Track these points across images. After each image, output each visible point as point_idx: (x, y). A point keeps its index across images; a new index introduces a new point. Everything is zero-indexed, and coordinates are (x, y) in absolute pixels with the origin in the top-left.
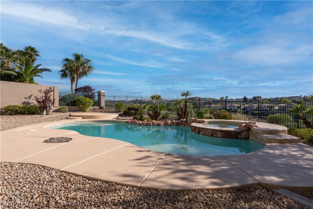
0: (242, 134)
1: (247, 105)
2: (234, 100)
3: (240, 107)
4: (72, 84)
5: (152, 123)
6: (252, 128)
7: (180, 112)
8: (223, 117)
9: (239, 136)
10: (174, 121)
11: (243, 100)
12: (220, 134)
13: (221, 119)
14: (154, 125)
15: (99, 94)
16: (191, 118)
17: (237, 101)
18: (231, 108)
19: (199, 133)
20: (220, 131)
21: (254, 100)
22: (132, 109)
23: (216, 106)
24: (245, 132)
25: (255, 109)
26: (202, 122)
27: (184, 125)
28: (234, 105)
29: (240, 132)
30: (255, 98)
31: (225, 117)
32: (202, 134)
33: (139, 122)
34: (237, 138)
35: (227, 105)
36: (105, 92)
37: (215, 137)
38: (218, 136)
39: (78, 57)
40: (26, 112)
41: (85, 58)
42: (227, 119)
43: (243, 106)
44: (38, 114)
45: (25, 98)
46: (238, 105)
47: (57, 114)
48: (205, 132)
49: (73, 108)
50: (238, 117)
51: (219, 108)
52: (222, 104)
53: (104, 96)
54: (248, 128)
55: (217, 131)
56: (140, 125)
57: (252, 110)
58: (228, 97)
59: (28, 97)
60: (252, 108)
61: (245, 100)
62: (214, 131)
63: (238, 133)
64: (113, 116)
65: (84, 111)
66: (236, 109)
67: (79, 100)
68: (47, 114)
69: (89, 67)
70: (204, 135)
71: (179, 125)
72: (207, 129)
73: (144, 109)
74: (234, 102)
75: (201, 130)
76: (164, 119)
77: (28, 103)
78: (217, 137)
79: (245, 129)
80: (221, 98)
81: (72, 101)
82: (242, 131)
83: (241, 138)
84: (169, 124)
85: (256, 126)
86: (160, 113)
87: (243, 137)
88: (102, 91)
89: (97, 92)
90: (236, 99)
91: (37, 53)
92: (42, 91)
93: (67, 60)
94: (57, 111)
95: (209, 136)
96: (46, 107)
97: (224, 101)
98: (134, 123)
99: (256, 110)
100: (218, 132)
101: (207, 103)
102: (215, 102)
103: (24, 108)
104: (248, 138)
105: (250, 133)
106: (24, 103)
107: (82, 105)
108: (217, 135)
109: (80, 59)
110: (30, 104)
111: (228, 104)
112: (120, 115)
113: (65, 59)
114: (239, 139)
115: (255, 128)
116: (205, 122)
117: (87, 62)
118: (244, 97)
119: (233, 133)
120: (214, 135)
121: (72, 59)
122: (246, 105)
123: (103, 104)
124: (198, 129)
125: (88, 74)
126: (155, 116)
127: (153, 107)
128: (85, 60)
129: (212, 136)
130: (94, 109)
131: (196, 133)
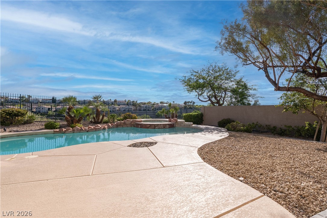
3: (52, 109)
12: (168, 126)
17: (44, 102)
18: (39, 110)
32: (157, 128)
35: (33, 107)
38: (167, 127)
43: (54, 108)
46: (49, 107)
48: (159, 126)
61: (54, 100)
62: (165, 125)
70: (159, 128)
74: (41, 102)
75: (156, 126)
87: (175, 126)
95: (163, 128)
105: (176, 123)
124: (154, 125)
131: (152, 128)
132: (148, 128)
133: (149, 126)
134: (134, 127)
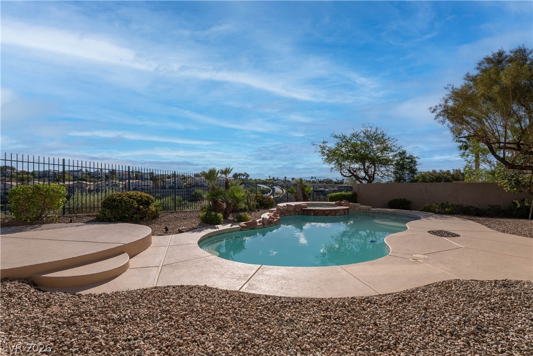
132: (327, 215)
134: (299, 214)
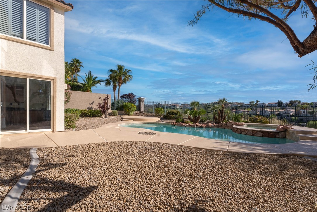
0: (280, 134)
1: (282, 110)
2: (267, 105)
3: (274, 113)
4: (114, 91)
5: (196, 125)
6: (288, 130)
7: (217, 117)
8: (259, 121)
9: (277, 136)
10: (215, 124)
11: (278, 104)
13: (258, 123)
14: (197, 127)
15: (140, 100)
16: (231, 121)
17: (270, 106)
19: (241, 133)
20: (260, 131)
21: (290, 105)
22: (172, 114)
23: (244, 111)
24: (282, 133)
25: (293, 114)
26: (242, 125)
27: (224, 127)
28: (267, 110)
29: (278, 133)
30: (292, 103)
31: (261, 121)
32: (244, 134)
33: (184, 124)
34: (275, 137)
36: (144, 98)
37: (256, 136)
39: (120, 68)
40: (92, 115)
41: (126, 68)
42: (264, 123)
43: (277, 112)
44: (99, 116)
45: (90, 104)
46: (271, 110)
47: (111, 117)
48: (247, 132)
49: (121, 112)
50: (274, 122)
51: (249, 113)
52: (252, 109)
53: (144, 101)
54: (285, 130)
55: (257, 131)
56: (186, 127)
57: (288, 116)
58: (259, 102)
59: (92, 103)
60: (289, 113)
61: (280, 104)
62: (255, 132)
63: (277, 133)
64: (157, 119)
65: (129, 115)
66: (269, 114)
67: (126, 105)
68: (105, 117)
69: (129, 76)
70: (246, 134)
71: (220, 128)
72: (249, 130)
73: (185, 113)
74: (267, 106)
75: (243, 131)
76: (202, 122)
77: (91, 108)
78: (257, 136)
79: (282, 130)
80: (250, 103)
81: (120, 106)
82: (280, 132)
83: (279, 138)
84: (211, 126)
85: (292, 128)
86: (199, 117)
87: (281, 136)
88: (142, 98)
89: (138, 98)
90: (269, 103)
91: (81, 64)
92: (101, 98)
93: (111, 71)
94: (110, 114)
95: (251, 135)
96: (105, 112)
97: (254, 106)
98: (180, 125)
99: (293, 116)
100: (259, 132)
101: (234, 108)
102: (243, 106)
103: (90, 112)
104: (285, 138)
105: (287, 133)
106: (89, 108)
107: (128, 110)
108: (258, 134)
109: (122, 69)
110: (92, 109)
111: (259, 109)
112: (161, 119)
113: (110, 70)
114: (277, 138)
115: (291, 129)
116: (244, 125)
117: (128, 71)
118: (279, 101)
119: (272, 133)
120: (255, 135)
121: (116, 70)
122: (280, 111)
123: (143, 109)
124: (240, 130)
125: (127, 82)
126: (195, 119)
127: (194, 112)
128: (126, 70)
129: (253, 135)
130: (136, 113)
131: (238, 133)
133: (236, 129)
